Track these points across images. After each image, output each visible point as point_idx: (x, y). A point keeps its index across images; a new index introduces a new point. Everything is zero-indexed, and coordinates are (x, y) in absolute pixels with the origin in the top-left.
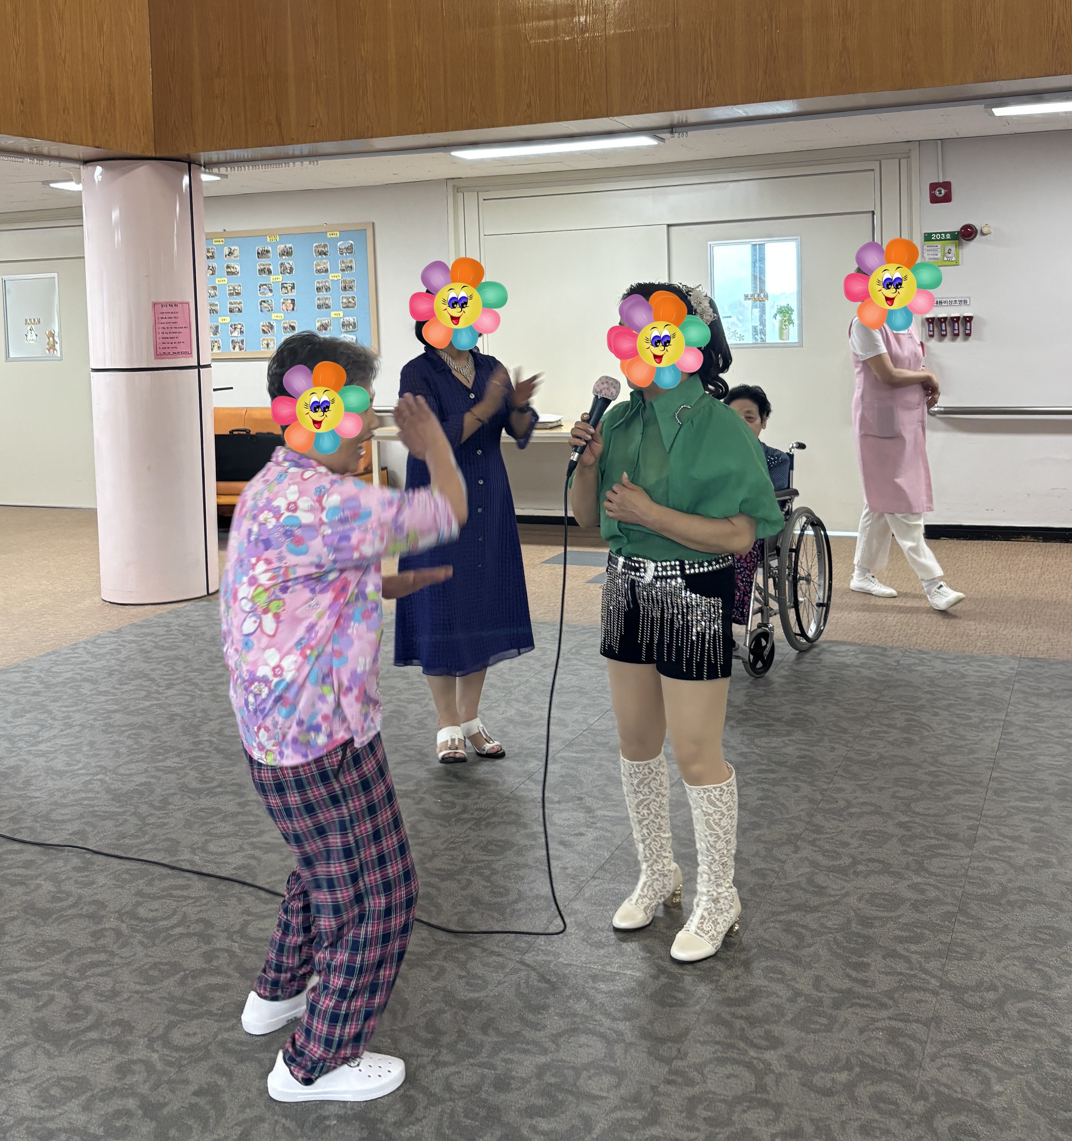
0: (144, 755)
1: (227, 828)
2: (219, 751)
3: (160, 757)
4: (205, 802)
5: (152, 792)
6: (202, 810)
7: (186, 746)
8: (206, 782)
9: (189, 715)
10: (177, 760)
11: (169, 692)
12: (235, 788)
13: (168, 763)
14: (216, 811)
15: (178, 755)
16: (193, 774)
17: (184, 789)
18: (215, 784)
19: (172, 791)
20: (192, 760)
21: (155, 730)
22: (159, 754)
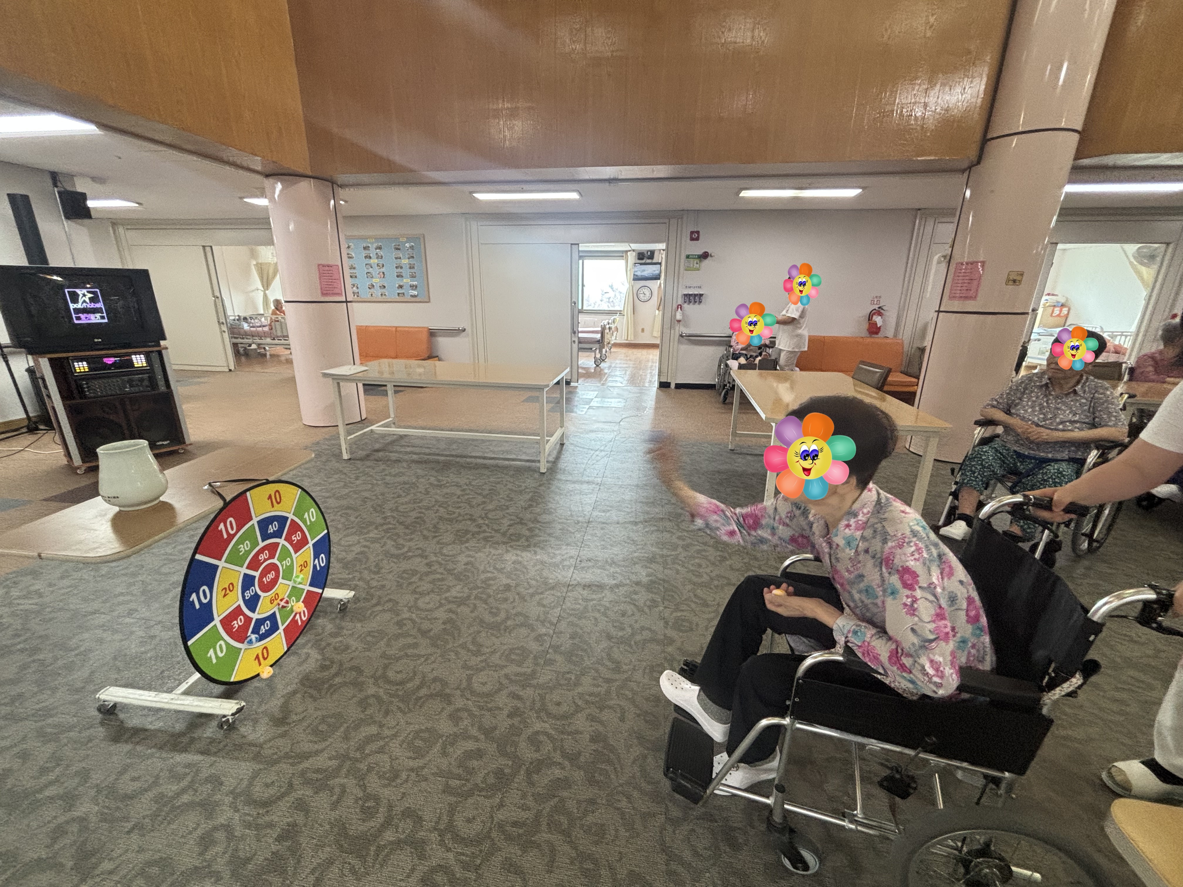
0: (354, 530)
1: (425, 586)
2: (401, 523)
3: (365, 531)
4: (405, 565)
5: (368, 559)
6: (404, 572)
7: (379, 520)
8: (400, 549)
9: (374, 498)
10: (376, 531)
11: (358, 482)
12: (420, 552)
13: (371, 535)
14: (414, 572)
15: (376, 528)
16: (390, 543)
17: (388, 555)
18: (406, 549)
19: (380, 557)
20: (386, 531)
21: (355, 510)
22: (363, 528)
